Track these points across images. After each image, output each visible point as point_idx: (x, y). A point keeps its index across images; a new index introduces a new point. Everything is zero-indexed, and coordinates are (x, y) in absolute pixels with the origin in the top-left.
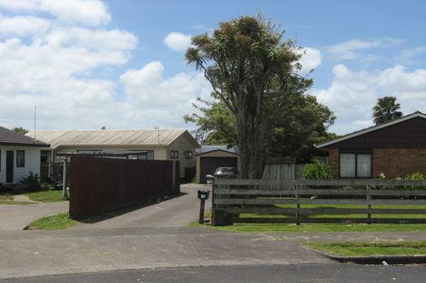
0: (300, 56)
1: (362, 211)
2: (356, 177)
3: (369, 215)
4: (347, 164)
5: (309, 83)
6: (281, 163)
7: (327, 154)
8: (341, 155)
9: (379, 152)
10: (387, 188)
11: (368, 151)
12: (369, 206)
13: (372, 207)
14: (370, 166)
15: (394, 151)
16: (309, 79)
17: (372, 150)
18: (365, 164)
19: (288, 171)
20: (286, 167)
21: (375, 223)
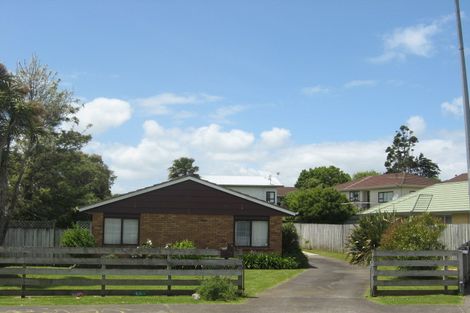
0: (77, 109)
1: (96, 282)
2: (122, 245)
3: (103, 287)
4: (112, 230)
5: (88, 138)
6: (39, 228)
7: (91, 218)
8: (107, 220)
9: (146, 217)
10: (151, 257)
11: (135, 216)
12: (104, 276)
13: (107, 278)
14: (137, 232)
15: (162, 216)
16: (85, 134)
17: (139, 214)
18: (131, 230)
19: (46, 237)
20: (44, 232)
21: (108, 295)
